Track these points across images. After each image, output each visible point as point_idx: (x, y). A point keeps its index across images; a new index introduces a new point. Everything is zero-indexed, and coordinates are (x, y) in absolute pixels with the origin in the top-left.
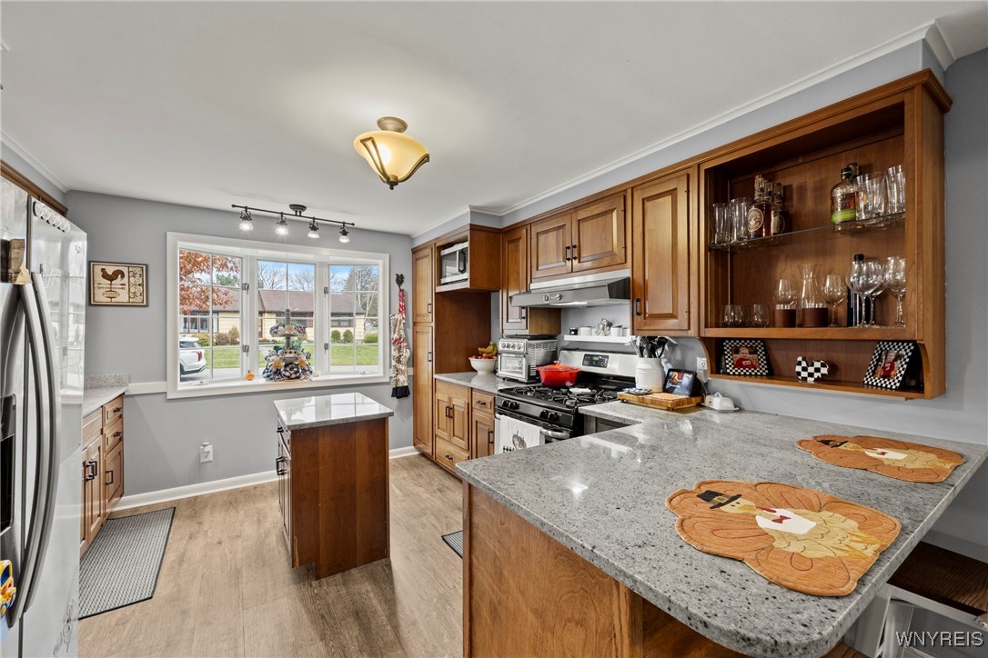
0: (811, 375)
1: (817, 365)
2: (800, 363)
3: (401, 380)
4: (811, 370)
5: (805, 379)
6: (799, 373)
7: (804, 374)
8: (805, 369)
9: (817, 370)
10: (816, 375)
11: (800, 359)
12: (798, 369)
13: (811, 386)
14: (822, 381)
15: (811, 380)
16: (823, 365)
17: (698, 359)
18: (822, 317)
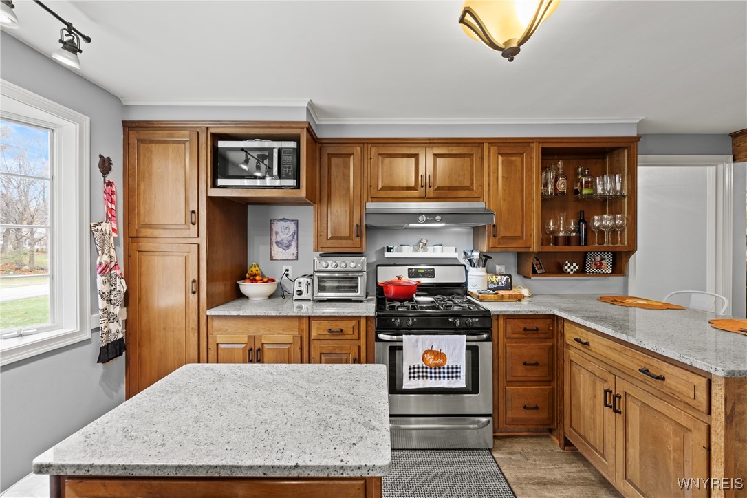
0: (572, 270)
1: (574, 265)
2: (567, 265)
3: (114, 331)
4: (572, 267)
5: (569, 273)
6: (567, 270)
7: (569, 270)
8: (569, 267)
9: (574, 267)
10: (574, 270)
11: (567, 262)
12: (566, 267)
13: (572, 276)
14: (576, 273)
15: (572, 273)
16: (577, 265)
17: (497, 266)
18: (567, 241)
